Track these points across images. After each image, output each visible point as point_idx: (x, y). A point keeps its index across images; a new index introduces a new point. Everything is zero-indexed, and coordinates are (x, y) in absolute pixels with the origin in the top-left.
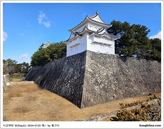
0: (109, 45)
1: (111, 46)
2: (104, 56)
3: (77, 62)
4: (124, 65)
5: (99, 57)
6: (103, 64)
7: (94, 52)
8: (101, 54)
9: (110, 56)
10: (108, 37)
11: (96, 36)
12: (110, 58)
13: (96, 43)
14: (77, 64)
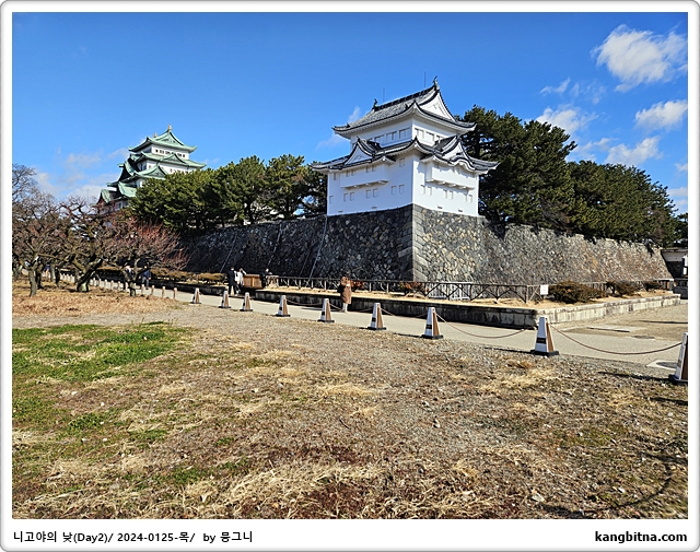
0: (467, 189)
1: (470, 192)
2: (453, 221)
3: (376, 235)
4: (499, 249)
5: (442, 223)
6: (452, 244)
7: (429, 211)
8: (445, 215)
9: (465, 222)
10: (467, 166)
11: (437, 165)
12: (466, 228)
13: (436, 183)
14: (376, 243)
